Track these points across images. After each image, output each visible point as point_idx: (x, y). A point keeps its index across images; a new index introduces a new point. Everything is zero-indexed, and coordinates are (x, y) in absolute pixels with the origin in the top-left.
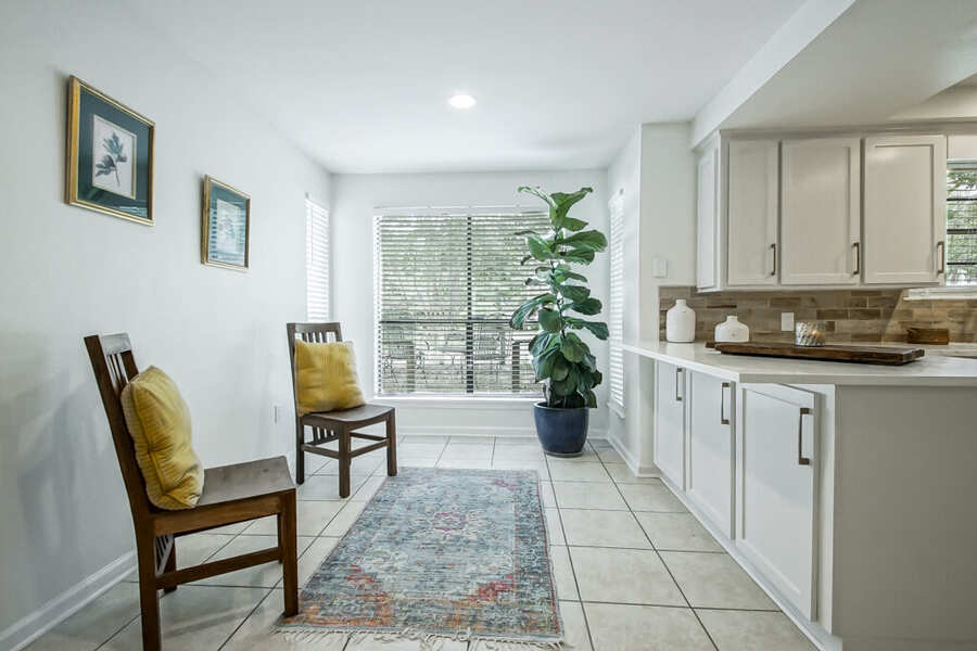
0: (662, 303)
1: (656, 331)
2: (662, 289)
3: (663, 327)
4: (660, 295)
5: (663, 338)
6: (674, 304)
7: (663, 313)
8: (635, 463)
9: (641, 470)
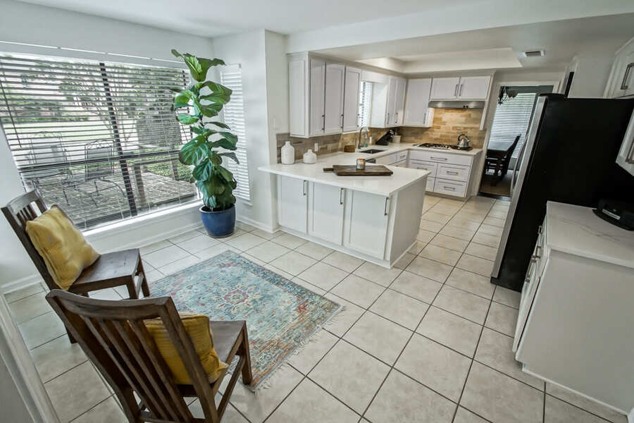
0: (279, 142)
1: (276, 159)
2: (278, 135)
3: (279, 156)
4: (277, 138)
5: (280, 162)
6: (285, 144)
7: (279, 149)
8: (269, 228)
9: (274, 230)
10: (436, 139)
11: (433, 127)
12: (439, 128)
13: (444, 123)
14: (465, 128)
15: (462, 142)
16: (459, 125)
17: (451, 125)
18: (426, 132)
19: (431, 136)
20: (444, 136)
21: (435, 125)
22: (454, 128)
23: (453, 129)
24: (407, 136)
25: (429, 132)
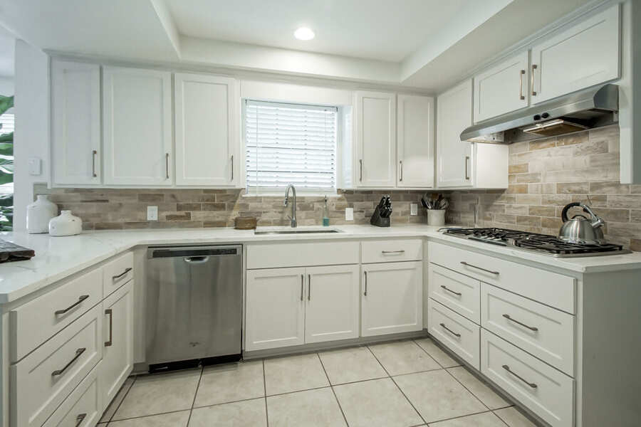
2: (36, 185)
4: (34, 191)
10: (520, 219)
11: (510, 190)
12: (523, 190)
13: (535, 178)
14: (596, 186)
15: (574, 227)
16: (575, 179)
17: (552, 180)
18: (497, 203)
19: (507, 212)
20: (540, 211)
21: (515, 183)
22: (561, 187)
23: (559, 192)
24: (464, 212)
25: (503, 202)
